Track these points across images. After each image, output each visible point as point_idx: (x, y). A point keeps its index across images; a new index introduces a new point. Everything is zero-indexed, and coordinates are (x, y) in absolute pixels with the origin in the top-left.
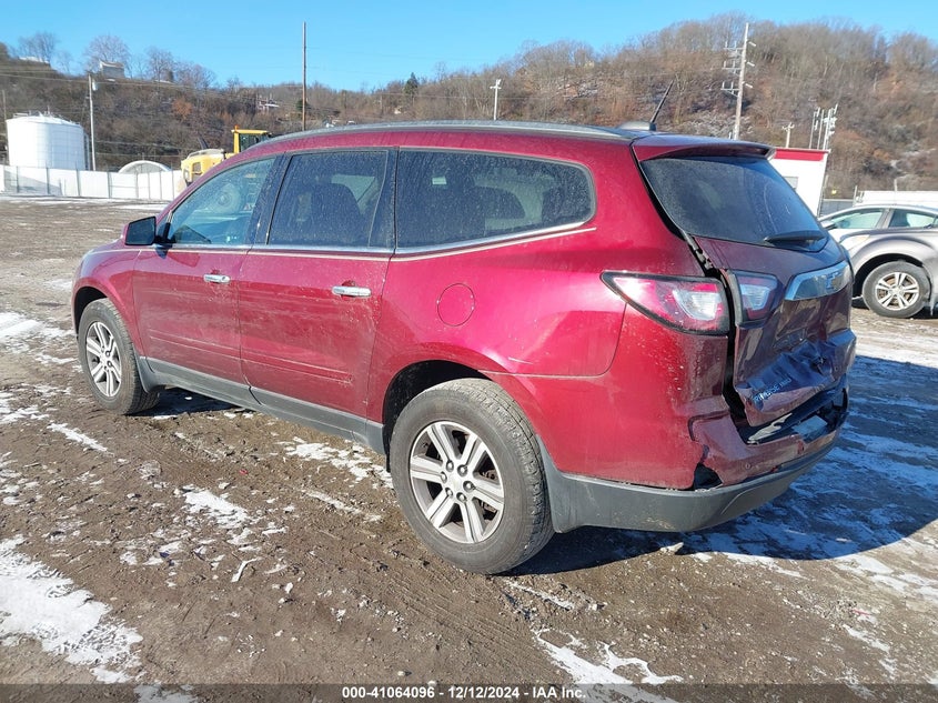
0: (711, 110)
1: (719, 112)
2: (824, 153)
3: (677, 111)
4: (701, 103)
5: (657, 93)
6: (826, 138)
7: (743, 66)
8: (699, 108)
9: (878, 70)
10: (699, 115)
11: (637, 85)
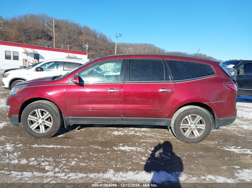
0: (42, 39)
1: (44, 40)
2: (87, 53)
3: (32, 38)
4: (39, 37)
5: (25, 33)
6: (87, 50)
7: (54, 29)
8: (38, 38)
9: (80, 33)
10: (38, 40)
11: (19, 30)
